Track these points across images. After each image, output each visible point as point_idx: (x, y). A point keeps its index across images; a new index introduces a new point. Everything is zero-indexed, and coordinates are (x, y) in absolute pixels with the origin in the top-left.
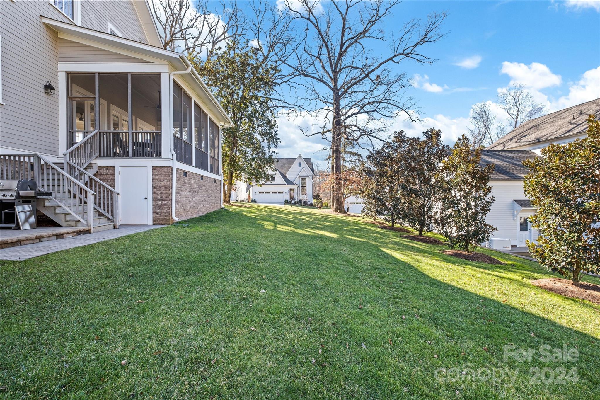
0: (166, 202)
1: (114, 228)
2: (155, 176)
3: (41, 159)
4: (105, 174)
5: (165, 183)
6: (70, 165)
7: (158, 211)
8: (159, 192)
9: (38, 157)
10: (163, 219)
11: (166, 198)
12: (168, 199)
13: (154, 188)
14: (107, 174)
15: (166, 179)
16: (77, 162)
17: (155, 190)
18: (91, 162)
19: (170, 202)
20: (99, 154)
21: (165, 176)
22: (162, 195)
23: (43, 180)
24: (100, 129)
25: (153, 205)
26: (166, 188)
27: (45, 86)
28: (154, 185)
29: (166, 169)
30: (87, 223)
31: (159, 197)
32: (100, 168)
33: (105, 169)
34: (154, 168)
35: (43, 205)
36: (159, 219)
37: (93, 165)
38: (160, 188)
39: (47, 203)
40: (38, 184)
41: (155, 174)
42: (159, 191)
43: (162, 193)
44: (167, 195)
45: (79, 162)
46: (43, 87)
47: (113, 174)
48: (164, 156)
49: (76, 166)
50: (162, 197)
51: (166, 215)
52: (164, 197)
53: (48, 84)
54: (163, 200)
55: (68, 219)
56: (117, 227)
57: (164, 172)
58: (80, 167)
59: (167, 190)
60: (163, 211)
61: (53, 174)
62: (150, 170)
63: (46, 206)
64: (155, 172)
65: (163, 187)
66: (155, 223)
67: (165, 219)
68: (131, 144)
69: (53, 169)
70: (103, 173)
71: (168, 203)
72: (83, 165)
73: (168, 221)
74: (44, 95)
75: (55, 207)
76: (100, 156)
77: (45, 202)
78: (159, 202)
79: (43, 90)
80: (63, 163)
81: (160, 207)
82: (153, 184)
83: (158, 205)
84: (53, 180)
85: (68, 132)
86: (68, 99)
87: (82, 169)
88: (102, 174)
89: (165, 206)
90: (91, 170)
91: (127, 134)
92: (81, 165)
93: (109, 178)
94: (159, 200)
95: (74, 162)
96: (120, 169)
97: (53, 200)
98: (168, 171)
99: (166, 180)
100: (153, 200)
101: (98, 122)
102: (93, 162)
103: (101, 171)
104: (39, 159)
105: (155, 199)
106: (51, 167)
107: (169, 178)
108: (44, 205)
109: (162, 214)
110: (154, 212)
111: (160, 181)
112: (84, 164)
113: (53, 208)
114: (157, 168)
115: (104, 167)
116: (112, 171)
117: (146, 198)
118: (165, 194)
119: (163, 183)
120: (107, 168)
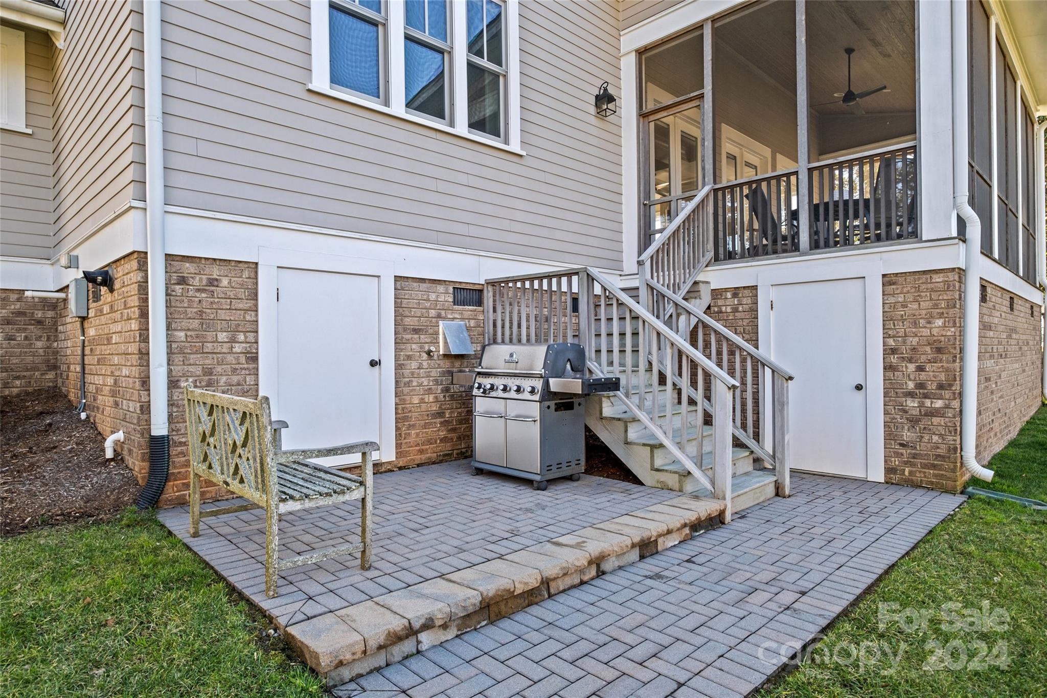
0: (939, 404)
1: (777, 495)
2: (894, 306)
3: (593, 279)
4: (729, 309)
5: (935, 332)
6: (652, 289)
7: (907, 435)
8: (912, 367)
9: (588, 274)
10: (924, 466)
11: (941, 387)
12: (947, 394)
13: (889, 351)
14: (735, 310)
15: (941, 315)
16: (667, 282)
17: (894, 359)
18: (698, 279)
19: (956, 404)
20: (712, 253)
21: (936, 306)
22: (923, 376)
23: (598, 335)
24: (715, 182)
25: (886, 413)
26: (939, 350)
27: (597, 97)
28: (891, 342)
29: (938, 278)
30: (713, 483)
31: (911, 385)
32: (717, 294)
33: (729, 295)
34: (888, 280)
35: (598, 415)
36: (912, 465)
37: (702, 287)
38: (914, 349)
39: (608, 410)
40: (587, 354)
41: (892, 300)
42: (910, 360)
43: (920, 369)
44: (942, 377)
45: (672, 281)
46: (592, 100)
47: (754, 311)
48: (927, 233)
49: (664, 290)
50: (921, 386)
51: (942, 451)
52: (932, 387)
53: (602, 92)
54: (926, 396)
55: (658, 463)
56: (787, 492)
57: (932, 290)
58: (674, 292)
59: (944, 357)
60: (926, 437)
61: (622, 319)
62: (875, 287)
63: (606, 418)
64: (893, 295)
65: (928, 349)
66: (896, 478)
67: (934, 467)
68: (807, 207)
69: (620, 304)
70: (724, 309)
71: (947, 407)
72: (679, 288)
73: (948, 479)
74: (593, 120)
75: (626, 422)
76: (717, 259)
77: (604, 405)
78: (912, 403)
79: (592, 110)
80: (637, 288)
81: (914, 422)
82: (886, 336)
83: (905, 412)
84: (622, 335)
85: (642, 206)
86: (641, 119)
87: (678, 298)
88: (721, 312)
89: (936, 420)
90: (698, 301)
91: (793, 179)
92: (676, 287)
93: (740, 323)
94: (911, 394)
95: (661, 282)
96: (773, 294)
97: (621, 399)
98: (948, 286)
99: (939, 322)
100: (886, 395)
101: (711, 161)
102: (700, 277)
103: (720, 302)
104: (591, 279)
105: (891, 390)
106: (618, 300)
107: (951, 311)
108: (601, 413)
109: (922, 448)
110: (890, 436)
111: (915, 324)
112: (682, 284)
113: (620, 425)
114: (900, 280)
115: (726, 290)
116: (749, 301)
117: (859, 388)
118: (934, 374)
119: (926, 332)
120: (736, 291)
